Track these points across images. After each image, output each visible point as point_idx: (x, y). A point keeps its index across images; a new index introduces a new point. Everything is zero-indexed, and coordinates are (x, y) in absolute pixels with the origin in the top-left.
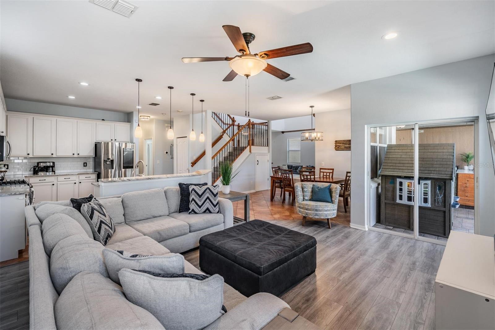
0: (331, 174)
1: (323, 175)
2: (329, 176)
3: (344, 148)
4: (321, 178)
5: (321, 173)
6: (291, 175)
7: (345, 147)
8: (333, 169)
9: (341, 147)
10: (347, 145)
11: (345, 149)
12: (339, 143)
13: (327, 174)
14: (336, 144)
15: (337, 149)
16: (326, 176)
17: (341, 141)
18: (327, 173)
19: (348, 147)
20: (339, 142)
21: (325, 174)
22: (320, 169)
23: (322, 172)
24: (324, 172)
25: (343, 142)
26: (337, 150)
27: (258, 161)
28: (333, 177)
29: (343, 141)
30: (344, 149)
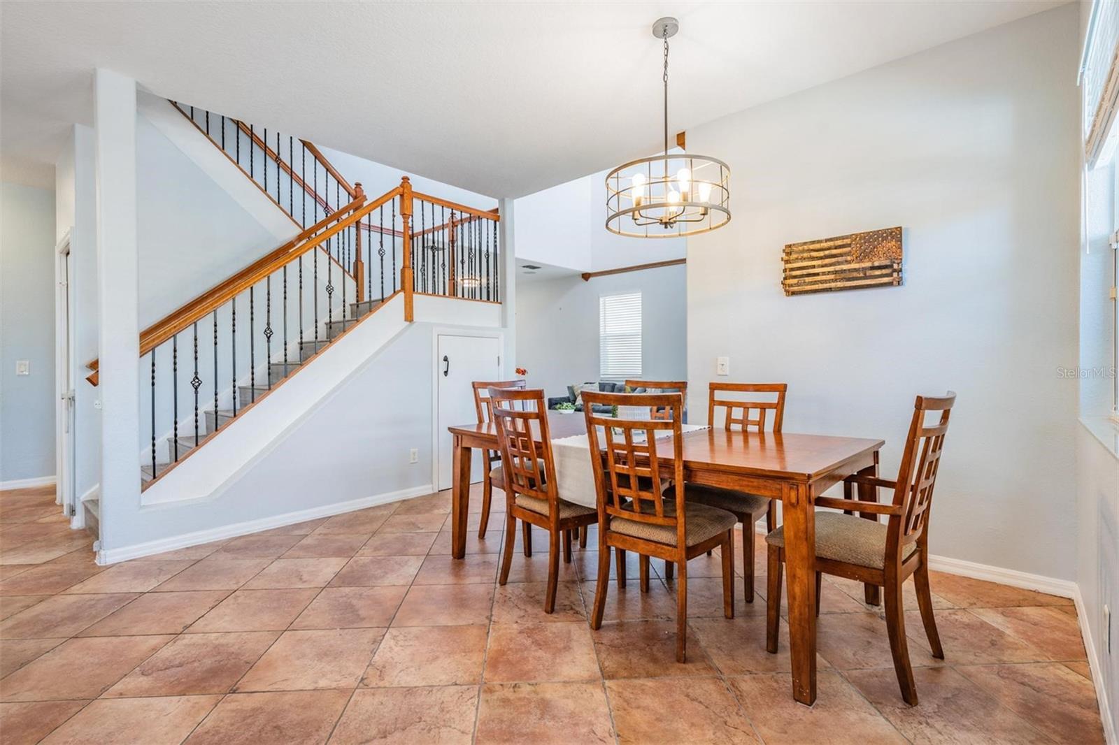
0: (771, 414)
1: (729, 420)
2: (761, 423)
3: (832, 277)
4: (716, 435)
5: (717, 408)
6: (537, 421)
7: (836, 272)
8: (782, 389)
9: (817, 274)
10: (848, 262)
11: (840, 284)
12: (805, 255)
13: (746, 415)
14: (787, 262)
15: (796, 289)
16: (745, 422)
17: (817, 246)
18: (746, 407)
19: (855, 274)
20: (803, 251)
21: (737, 413)
22: (714, 387)
23: (722, 403)
24: (730, 405)
25: (829, 249)
26: (794, 293)
27: (446, 359)
28: (785, 430)
29: (831, 244)
30: (833, 285)
